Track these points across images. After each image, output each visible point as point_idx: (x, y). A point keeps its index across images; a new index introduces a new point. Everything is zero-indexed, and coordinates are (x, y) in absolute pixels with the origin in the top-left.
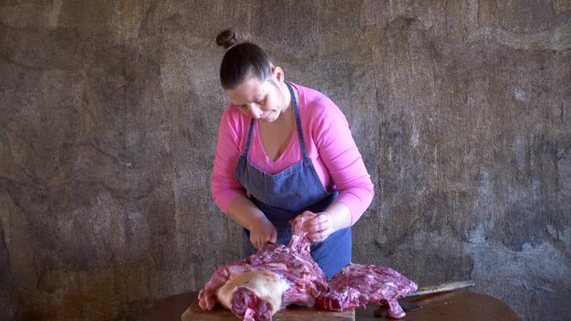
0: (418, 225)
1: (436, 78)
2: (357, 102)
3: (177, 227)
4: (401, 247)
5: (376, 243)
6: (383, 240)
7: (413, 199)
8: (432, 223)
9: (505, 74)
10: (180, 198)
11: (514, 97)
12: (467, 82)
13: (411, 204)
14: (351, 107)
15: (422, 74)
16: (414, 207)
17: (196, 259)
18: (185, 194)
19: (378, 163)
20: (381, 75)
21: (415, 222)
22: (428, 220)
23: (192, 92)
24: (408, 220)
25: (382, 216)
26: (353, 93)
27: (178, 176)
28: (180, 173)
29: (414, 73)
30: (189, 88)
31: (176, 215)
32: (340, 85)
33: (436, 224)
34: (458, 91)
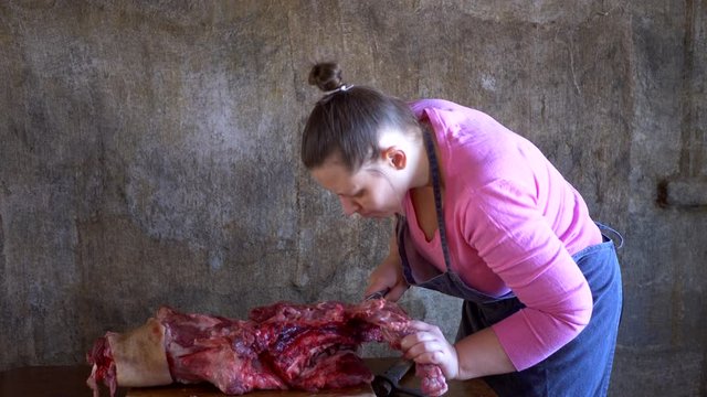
0: (351, 260)
1: (376, 56)
2: (266, 89)
3: (7, 266)
4: (328, 290)
5: (294, 286)
6: (303, 281)
7: (345, 225)
8: (370, 257)
9: (469, 54)
10: (11, 226)
11: (480, 86)
12: (418, 65)
13: (342, 231)
14: (259, 96)
15: (357, 52)
16: (346, 235)
17: (35, 310)
18: (19, 219)
19: (296, 175)
20: (301, 52)
21: (347, 257)
22: (365, 253)
23: (27, 72)
24: (338, 254)
25: (301, 247)
26: (263, 76)
27: (8, 193)
28: (10, 188)
29: (347, 49)
30: (23, 65)
31: (6, 248)
32: (244, 65)
33: (375, 258)
34: (405, 76)
